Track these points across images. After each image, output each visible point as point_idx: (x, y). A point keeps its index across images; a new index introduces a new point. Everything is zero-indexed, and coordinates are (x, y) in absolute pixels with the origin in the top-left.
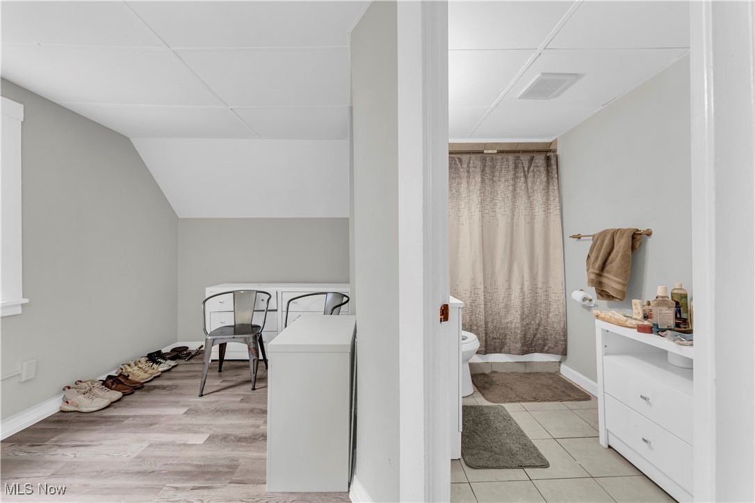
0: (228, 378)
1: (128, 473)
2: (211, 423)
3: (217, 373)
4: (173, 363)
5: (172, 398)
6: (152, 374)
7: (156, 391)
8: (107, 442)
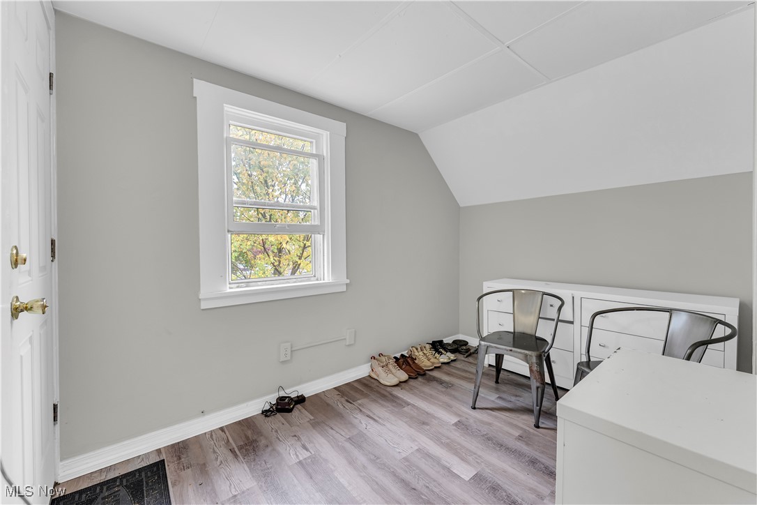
0: (504, 396)
1: (395, 475)
2: (480, 453)
3: (493, 384)
4: (452, 357)
5: (446, 399)
6: (433, 363)
7: (435, 384)
8: (388, 425)
